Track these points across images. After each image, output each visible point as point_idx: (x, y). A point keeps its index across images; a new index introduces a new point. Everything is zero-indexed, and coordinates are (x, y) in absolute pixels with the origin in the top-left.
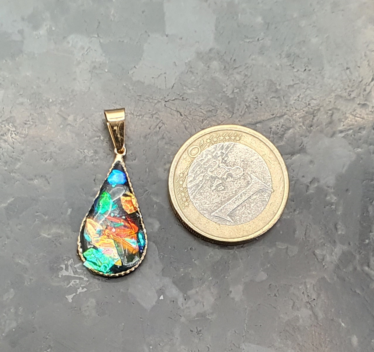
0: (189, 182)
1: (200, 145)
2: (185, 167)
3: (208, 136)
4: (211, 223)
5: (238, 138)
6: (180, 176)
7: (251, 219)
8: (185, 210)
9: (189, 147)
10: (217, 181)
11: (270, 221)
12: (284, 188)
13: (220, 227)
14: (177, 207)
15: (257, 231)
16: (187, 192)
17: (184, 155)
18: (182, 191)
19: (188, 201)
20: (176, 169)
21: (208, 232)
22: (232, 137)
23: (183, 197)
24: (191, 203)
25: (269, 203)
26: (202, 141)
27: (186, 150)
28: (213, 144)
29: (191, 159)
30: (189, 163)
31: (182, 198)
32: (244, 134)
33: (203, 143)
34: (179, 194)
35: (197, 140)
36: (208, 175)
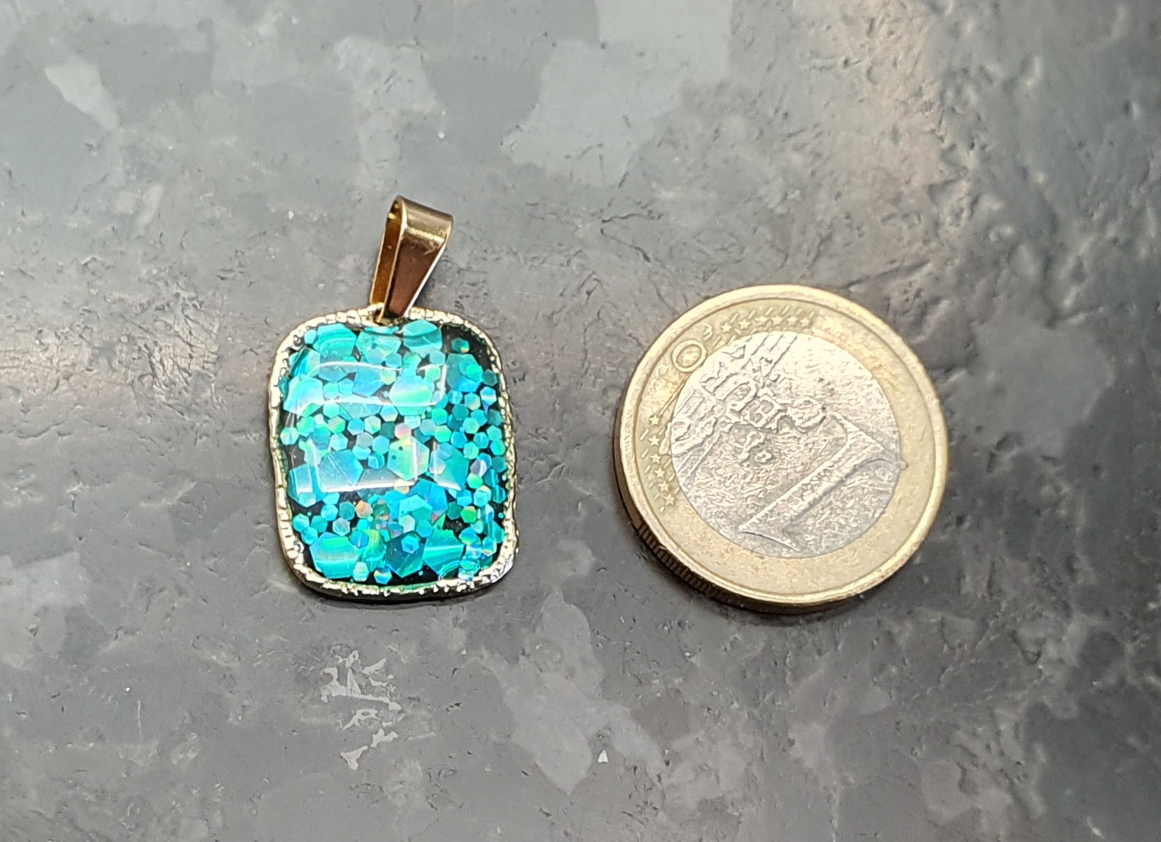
0: (677, 440)
1: (705, 339)
2: (666, 400)
3: (724, 316)
4: (739, 551)
5: (805, 321)
6: (651, 422)
7: (849, 542)
8: (667, 517)
9: (674, 344)
10: (753, 437)
11: (900, 548)
12: (935, 458)
13: (763, 563)
14: (643, 509)
15: (864, 573)
16: (671, 469)
17: (660, 365)
18: (656, 463)
19: (675, 492)
20: (641, 405)
21: (729, 577)
22: (789, 317)
23: (660, 480)
24: (682, 497)
25: (897, 497)
26: (710, 328)
27: (665, 351)
28: (738, 337)
29: (680, 377)
30: (676, 386)
31: (656, 483)
32: (822, 311)
33: (711, 334)
34: (649, 472)
35: (696, 325)
36: (728, 421)
